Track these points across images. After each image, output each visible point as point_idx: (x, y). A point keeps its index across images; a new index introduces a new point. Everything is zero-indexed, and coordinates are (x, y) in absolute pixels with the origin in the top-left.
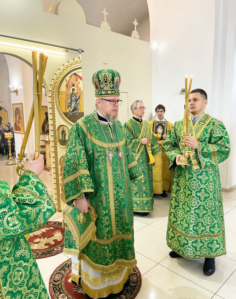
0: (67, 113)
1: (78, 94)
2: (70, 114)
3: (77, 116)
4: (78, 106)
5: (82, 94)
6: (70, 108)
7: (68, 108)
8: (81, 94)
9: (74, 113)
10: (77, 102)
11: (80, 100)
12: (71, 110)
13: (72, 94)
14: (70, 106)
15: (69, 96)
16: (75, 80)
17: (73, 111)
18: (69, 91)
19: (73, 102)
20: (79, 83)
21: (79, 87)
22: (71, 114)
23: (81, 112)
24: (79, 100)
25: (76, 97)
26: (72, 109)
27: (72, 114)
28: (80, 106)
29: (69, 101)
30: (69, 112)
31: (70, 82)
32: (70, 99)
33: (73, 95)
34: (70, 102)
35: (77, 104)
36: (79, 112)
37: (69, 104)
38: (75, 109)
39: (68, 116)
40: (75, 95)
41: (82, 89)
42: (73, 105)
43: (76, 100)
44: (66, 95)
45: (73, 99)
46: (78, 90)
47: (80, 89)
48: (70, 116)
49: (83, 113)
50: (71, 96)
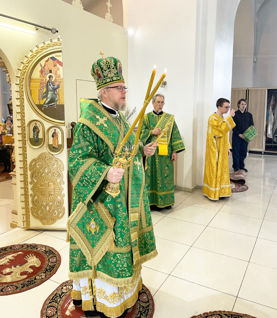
0: (41, 105)
1: (57, 83)
2: (45, 106)
3: (55, 108)
4: (57, 97)
5: (62, 83)
6: (46, 99)
7: (42, 99)
8: (60, 82)
9: (51, 105)
10: (54, 93)
11: (59, 90)
12: (47, 102)
13: (49, 82)
14: (46, 96)
15: (44, 85)
16: (53, 66)
17: (49, 102)
18: (44, 79)
19: (50, 92)
20: (59, 69)
22: (47, 107)
23: (60, 104)
24: (57, 90)
25: (54, 86)
26: (49, 100)
27: (49, 106)
28: (59, 96)
29: (45, 90)
30: (44, 103)
31: (46, 68)
32: (45, 88)
33: (50, 84)
34: (45, 92)
35: (56, 95)
36: (58, 104)
37: (45, 95)
38: (52, 100)
39: (43, 109)
40: (52, 84)
41: (62, 77)
42: (49, 95)
43: (54, 90)
44: (39, 83)
45: (50, 88)
46: (56, 77)
47: (59, 76)
48: (45, 109)
49: (64, 105)
50: (47, 84)
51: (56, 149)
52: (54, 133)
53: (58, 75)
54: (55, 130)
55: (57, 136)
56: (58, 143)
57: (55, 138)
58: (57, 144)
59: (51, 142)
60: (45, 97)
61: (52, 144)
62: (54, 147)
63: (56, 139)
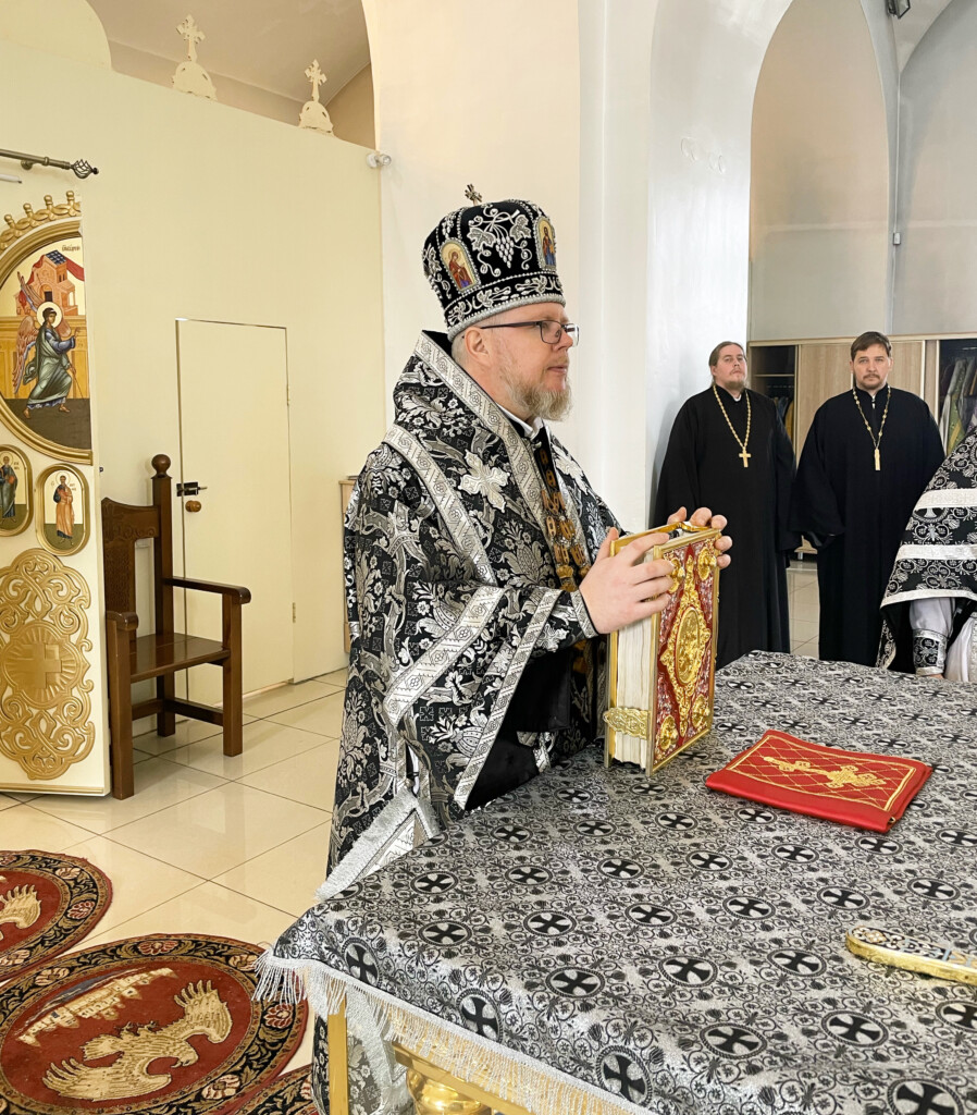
2: (33, 405)
3: (64, 411)
4: (68, 375)
5: (82, 332)
6: (34, 382)
7: (25, 384)
8: (77, 330)
9: (51, 402)
10: (60, 362)
12: (39, 390)
13: (43, 328)
14: (36, 374)
16: (56, 278)
17: (47, 392)
18: (29, 319)
19: (47, 361)
20: (72, 289)
21: (71, 304)
22: (38, 406)
23: (79, 397)
24: (69, 353)
25: (60, 341)
26: (44, 384)
27: (43, 404)
28: (74, 373)
29: (31, 355)
30: (31, 396)
31: (36, 286)
32: (34, 349)
33: (48, 334)
34: (34, 360)
35: (64, 368)
37: (32, 368)
38: (55, 386)
39: (27, 412)
40: (53, 334)
41: (81, 312)
42: (45, 371)
43: (61, 352)
44: (16, 333)
45: (48, 347)
46: (66, 314)
47: (75, 311)
48: (34, 413)
49: (88, 400)
50: (39, 336)
51: (67, 540)
52: (60, 488)
53: (70, 307)
54: (63, 478)
55: (69, 498)
56: (72, 519)
57: (63, 503)
58: (68, 522)
59: (51, 518)
60: (32, 375)
61: (54, 522)
62: (59, 533)
63: (67, 508)
